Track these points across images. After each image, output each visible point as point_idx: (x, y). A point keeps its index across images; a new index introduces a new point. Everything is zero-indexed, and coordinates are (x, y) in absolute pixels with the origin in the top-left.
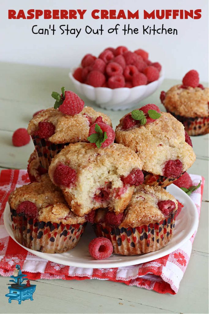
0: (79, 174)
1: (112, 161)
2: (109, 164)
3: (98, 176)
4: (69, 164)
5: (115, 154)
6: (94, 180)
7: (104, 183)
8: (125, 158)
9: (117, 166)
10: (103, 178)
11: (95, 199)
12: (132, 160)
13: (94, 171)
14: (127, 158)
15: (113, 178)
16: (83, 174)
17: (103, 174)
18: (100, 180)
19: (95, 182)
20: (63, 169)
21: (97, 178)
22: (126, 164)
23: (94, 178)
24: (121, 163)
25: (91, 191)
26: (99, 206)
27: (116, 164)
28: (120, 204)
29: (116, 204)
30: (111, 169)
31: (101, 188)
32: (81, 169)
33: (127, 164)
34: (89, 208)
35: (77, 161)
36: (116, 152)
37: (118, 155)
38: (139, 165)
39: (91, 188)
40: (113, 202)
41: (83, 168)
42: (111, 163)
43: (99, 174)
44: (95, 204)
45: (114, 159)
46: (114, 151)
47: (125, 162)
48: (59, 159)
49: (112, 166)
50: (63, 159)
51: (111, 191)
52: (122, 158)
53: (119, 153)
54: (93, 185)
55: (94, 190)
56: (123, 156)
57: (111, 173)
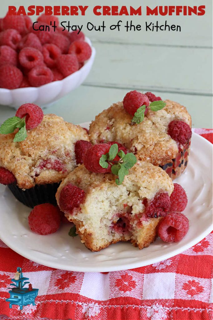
0: (88, 194)
1: (133, 179)
2: (129, 182)
3: (115, 198)
4: (79, 183)
5: (138, 171)
6: (110, 203)
7: (122, 207)
8: (150, 176)
9: (139, 185)
10: (121, 201)
11: (113, 229)
12: (160, 178)
13: (109, 193)
14: (153, 176)
15: (133, 201)
16: (92, 194)
17: (122, 196)
18: (117, 203)
19: (111, 206)
20: (70, 189)
21: (113, 201)
22: (150, 182)
23: (110, 201)
24: (144, 181)
25: (107, 218)
26: (119, 239)
27: (138, 182)
28: (143, 233)
29: (138, 234)
30: (131, 189)
31: (120, 213)
32: (91, 188)
33: (152, 182)
34: (107, 241)
35: (89, 179)
36: (139, 169)
37: (142, 172)
38: (169, 186)
39: (106, 214)
40: (135, 232)
41: (94, 188)
42: (133, 181)
43: (116, 196)
44: (113, 236)
45: (136, 177)
46: (137, 168)
47: (149, 180)
48: (69, 178)
49: (133, 185)
50: (73, 179)
51: (132, 217)
52: (146, 176)
53: (143, 170)
54: (109, 209)
55: (110, 216)
56: (148, 174)
57: (131, 194)
